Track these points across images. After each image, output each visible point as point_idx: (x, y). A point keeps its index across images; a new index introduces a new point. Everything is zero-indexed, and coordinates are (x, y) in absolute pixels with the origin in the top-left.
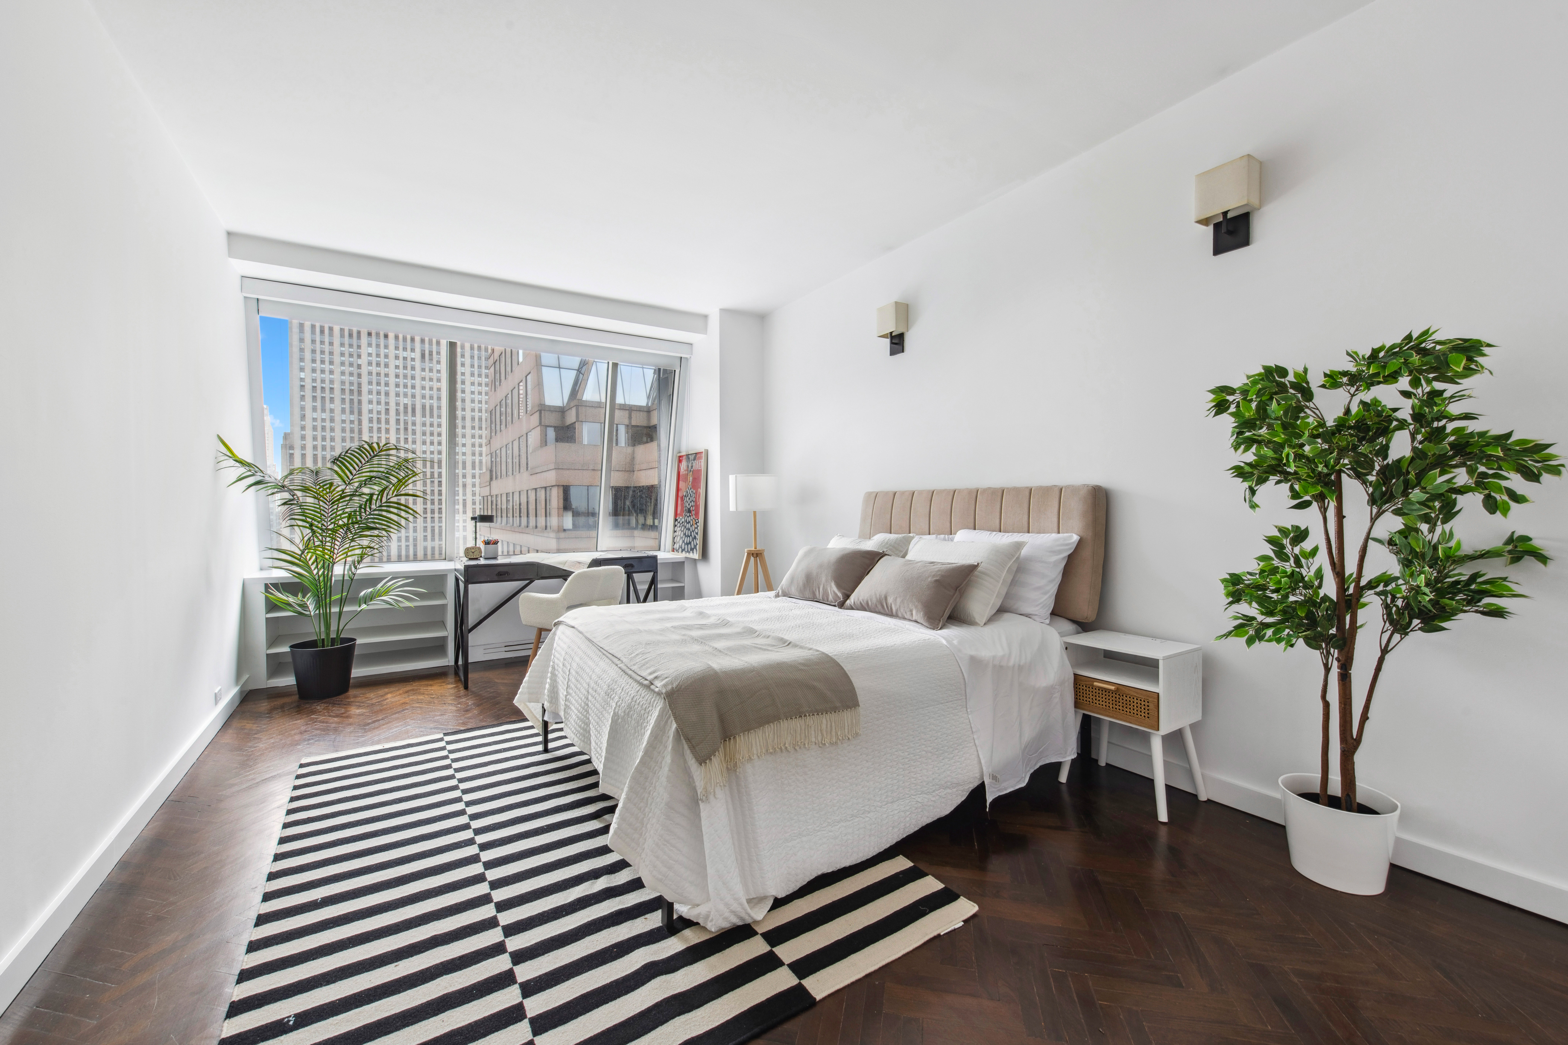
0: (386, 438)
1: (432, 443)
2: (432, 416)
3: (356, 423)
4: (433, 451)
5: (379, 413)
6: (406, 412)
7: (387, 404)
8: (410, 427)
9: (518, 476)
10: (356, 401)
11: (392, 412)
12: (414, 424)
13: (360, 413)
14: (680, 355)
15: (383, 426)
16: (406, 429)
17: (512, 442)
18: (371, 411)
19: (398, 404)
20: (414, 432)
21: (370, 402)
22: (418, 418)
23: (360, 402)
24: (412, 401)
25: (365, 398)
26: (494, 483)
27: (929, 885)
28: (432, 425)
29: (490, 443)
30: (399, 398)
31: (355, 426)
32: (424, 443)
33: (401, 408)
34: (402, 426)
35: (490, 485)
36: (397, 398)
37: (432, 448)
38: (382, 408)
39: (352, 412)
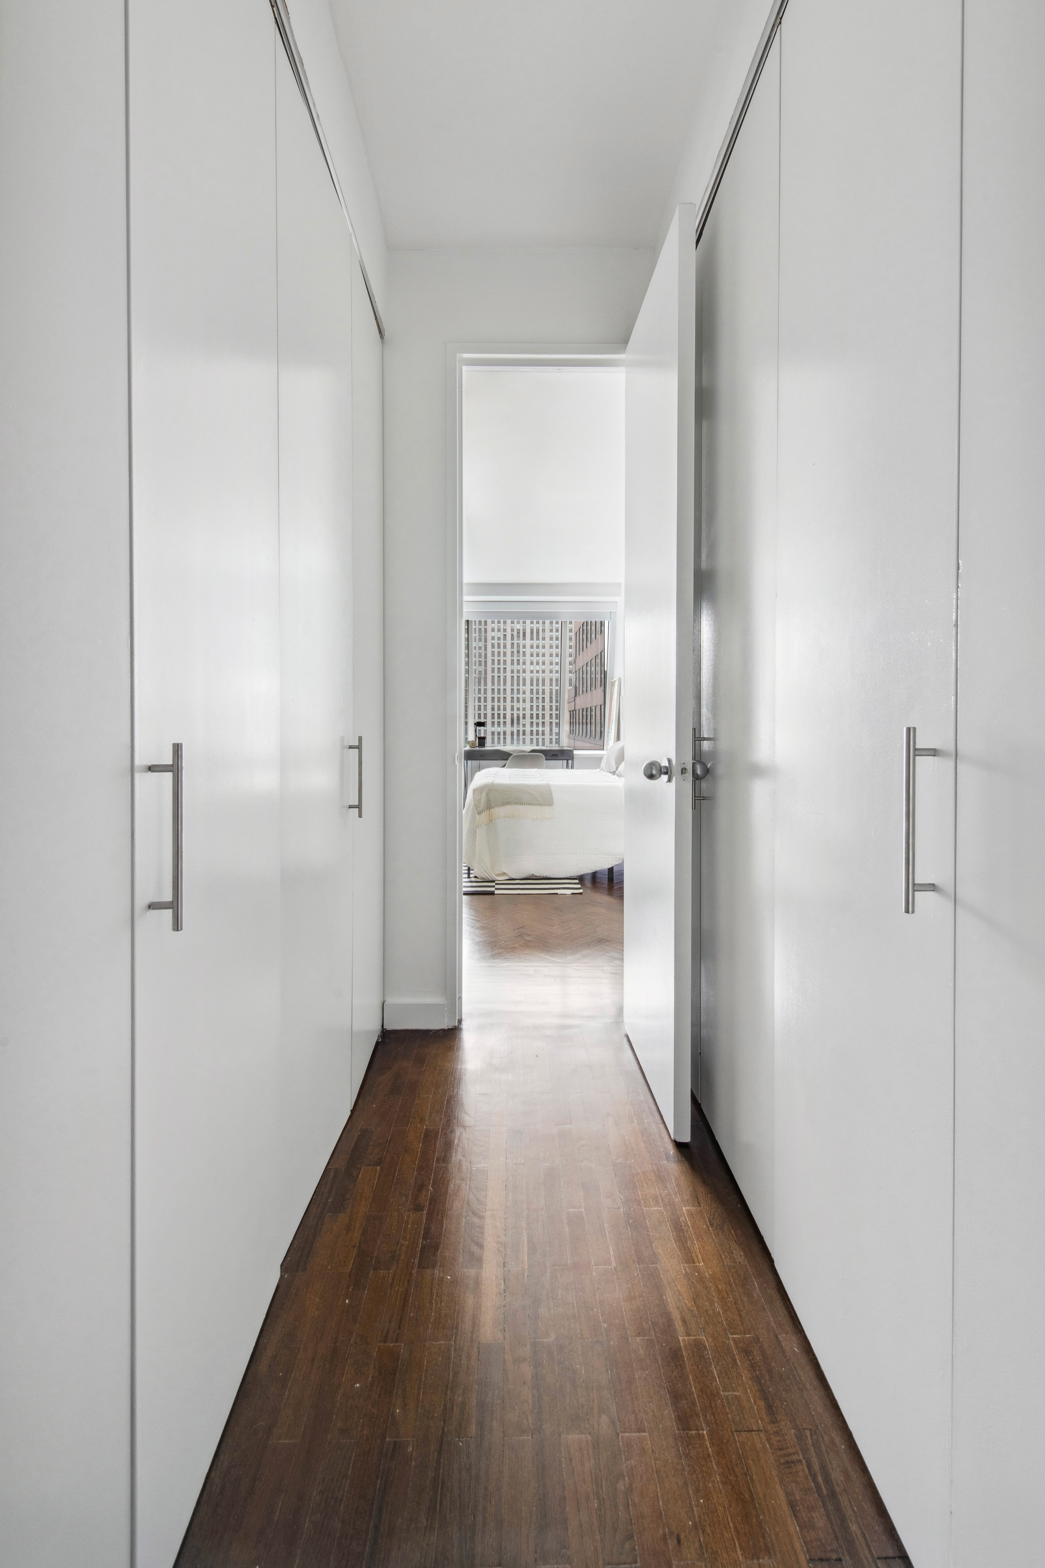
0: (504, 660)
1: (538, 663)
2: (538, 639)
3: (483, 648)
4: (539, 671)
5: (499, 639)
6: (518, 637)
7: (505, 630)
8: (521, 650)
9: (594, 692)
10: (483, 630)
11: (509, 637)
12: (524, 647)
13: (486, 641)
14: (610, 611)
15: (502, 650)
16: (518, 652)
17: (591, 661)
18: (493, 638)
19: (512, 630)
20: (524, 654)
21: (493, 630)
22: (528, 642)
23: (486, 630)
24: (523, 626)
25: (489, 628)
26: (577, 698)
27: (579, 886)
28: (538, 647)
29: (575, 662)
30: (513, 625)
31: (482, 651)
32: (532, 663)
33: (515, 633)
34: (515, 650)
35: (575, 700)
36: (512, 625)
37: (538, 668)
38: (501, 634)
39: (480, 640)
